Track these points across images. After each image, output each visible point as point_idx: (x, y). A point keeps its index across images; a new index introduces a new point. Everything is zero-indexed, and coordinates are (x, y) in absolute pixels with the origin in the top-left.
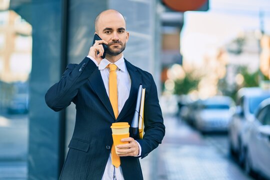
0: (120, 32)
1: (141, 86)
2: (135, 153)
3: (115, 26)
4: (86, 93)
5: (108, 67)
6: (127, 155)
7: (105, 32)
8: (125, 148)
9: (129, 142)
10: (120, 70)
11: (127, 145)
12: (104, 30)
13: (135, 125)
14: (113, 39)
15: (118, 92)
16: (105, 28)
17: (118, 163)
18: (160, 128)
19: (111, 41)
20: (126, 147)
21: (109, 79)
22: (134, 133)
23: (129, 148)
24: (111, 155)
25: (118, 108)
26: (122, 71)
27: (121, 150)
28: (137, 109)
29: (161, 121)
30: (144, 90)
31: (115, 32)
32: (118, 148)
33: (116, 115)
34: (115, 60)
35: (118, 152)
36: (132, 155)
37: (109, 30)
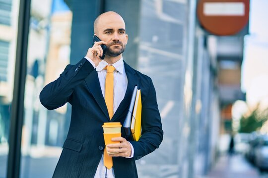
0: (121, 33)
1: (136, 87)
2: (126, 153)
3: (116, 27)
4: (81, 93)
5: (106, 69)
6: (118, 155)
7: (106, 33)
8: (116, 148)
10: (118, 72)
11: (118, 144)
12: (105, 31)
13: (127, 125)
14: (113, 39)
15: (114, 94)
16: (105, 29)
17: (110, 164)
18: (157, 133)
19: (112, 41)
20: (117, 146)
21: (105, 79)
22: (127, 134)
23: (120, 148)
24: (104, 157)
25: (113, 110)
26: (120, 73)
27: (111, 150)
28: (131, 109)
29: (159, 126)
30: (139, 91)
31: (116, 33)
32: (108, 147)
33: (111, 116)
34: (114, 61)
35: (109, 151)
36: (123, 155)
37: (110, 31)
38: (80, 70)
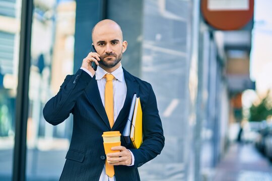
0: (114, 43)
1: (135, 95)
2: (126, 162)
3: (108, 38)
6: (119, 164)
7: (99, 45)
8: (116, 157)
9: (121, 151)
10: (117, 80)
11: (118, 153)
12: (98, 43)
13: (126, 134)
14: (106, 51)
16: (98, 41)
19: (105, 53)
20: (117, 155)
21: (105, 88)
22: (126, 142)
23: (120, 157)
25: (113, 118)
26: (119, 81)
27: (112, 159)
28: (130, 118)
29: (160, 132)
30: (138, 99)
31: (108, 45)
32: (108, 156)
33: (111, 125)
34: (112, 70)
35: (109, 161)
36: (123, 163)
37: (103, 43)
38: (78, 81)
